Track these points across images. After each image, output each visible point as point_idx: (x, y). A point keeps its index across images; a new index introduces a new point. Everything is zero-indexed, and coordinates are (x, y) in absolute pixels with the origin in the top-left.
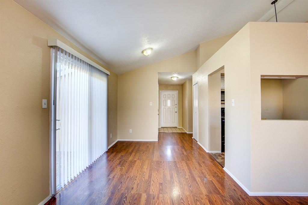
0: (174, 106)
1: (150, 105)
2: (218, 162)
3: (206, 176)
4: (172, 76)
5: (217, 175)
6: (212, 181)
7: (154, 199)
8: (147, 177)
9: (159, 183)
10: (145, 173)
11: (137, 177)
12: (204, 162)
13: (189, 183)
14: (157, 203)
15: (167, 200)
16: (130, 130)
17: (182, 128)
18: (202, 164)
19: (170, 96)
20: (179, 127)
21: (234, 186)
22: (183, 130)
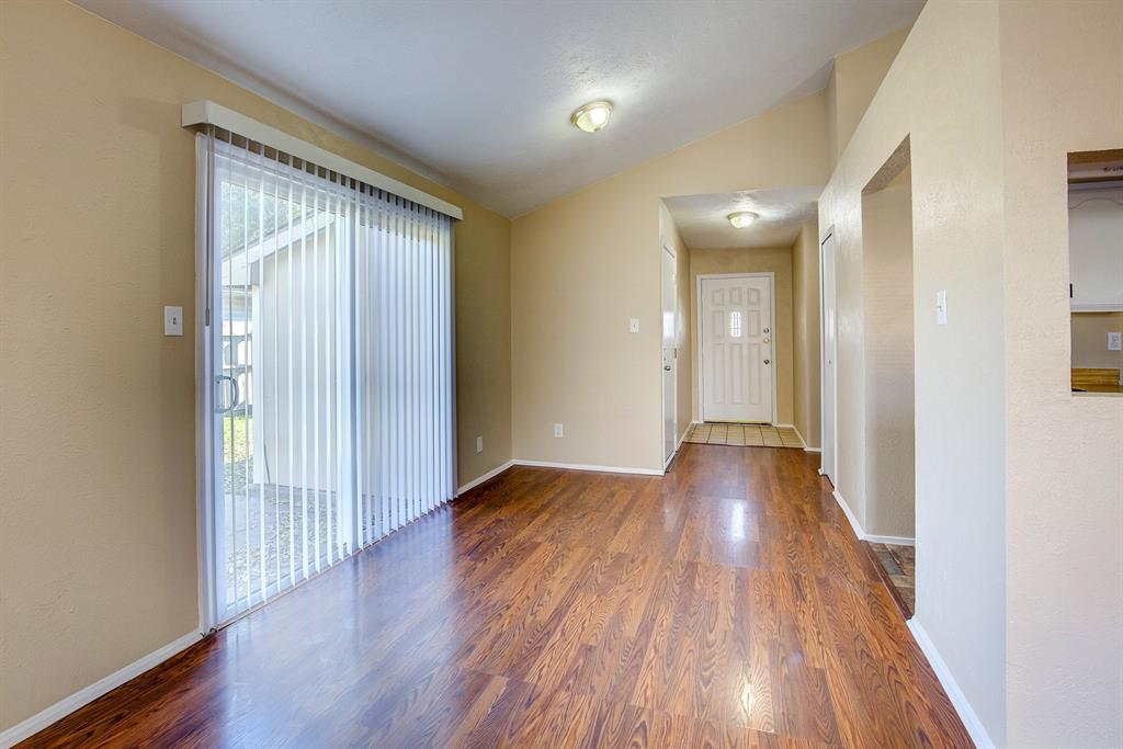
0: (759, 335)
1: (633, 330)
2: (893, 589)
3: (807, 648)
4: (728, 212)
5: (860, 646)
6: (822, 672)
7: (529, 704)
8: (544, 615)
9: (582, 645)
10: (546, 598)
11: (508, 607)
12: (822, 583)
13: (706, 665)
14: (533, 724)
15: (578, 722)
16: (557, 425)
17: (792, 429)
18: (813, 591)
19: (740, 297)
20: (780, 426)
21: (933, 714)
22: (796, 436)
